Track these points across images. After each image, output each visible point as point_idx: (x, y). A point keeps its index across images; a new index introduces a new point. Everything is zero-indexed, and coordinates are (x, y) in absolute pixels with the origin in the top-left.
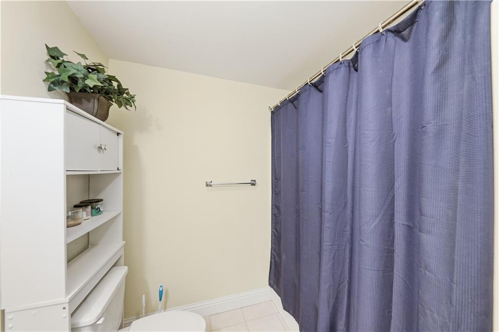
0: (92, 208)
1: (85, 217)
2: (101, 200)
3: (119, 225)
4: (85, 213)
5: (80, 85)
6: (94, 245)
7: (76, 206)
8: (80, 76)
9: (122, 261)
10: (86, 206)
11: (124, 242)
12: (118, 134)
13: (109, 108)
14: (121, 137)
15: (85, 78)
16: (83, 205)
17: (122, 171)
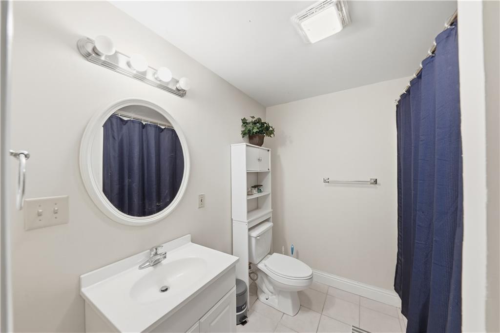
0: (258, 189)
1: (255, 192)
2: (262, 186)
3: (270, 199)
4: (255, 191)
5: (252, 133)
6: (260, 208)
7: (252, 187)
8: (251, 129)
9: (271, 219)
10: (256, 187)
11: (272, 210)
12: (268, 150)
13: (263, 138)
14: (270, 151)
15: (253, 129)
16: (255, 187)
17: (270, 170)
